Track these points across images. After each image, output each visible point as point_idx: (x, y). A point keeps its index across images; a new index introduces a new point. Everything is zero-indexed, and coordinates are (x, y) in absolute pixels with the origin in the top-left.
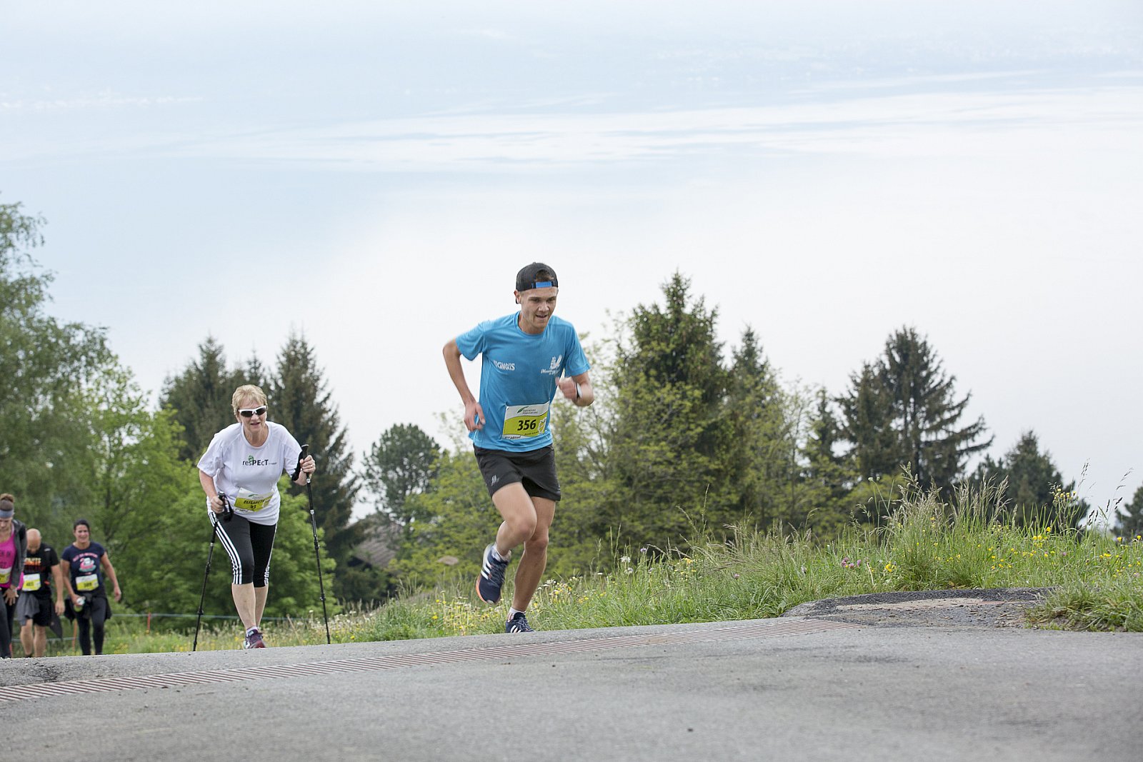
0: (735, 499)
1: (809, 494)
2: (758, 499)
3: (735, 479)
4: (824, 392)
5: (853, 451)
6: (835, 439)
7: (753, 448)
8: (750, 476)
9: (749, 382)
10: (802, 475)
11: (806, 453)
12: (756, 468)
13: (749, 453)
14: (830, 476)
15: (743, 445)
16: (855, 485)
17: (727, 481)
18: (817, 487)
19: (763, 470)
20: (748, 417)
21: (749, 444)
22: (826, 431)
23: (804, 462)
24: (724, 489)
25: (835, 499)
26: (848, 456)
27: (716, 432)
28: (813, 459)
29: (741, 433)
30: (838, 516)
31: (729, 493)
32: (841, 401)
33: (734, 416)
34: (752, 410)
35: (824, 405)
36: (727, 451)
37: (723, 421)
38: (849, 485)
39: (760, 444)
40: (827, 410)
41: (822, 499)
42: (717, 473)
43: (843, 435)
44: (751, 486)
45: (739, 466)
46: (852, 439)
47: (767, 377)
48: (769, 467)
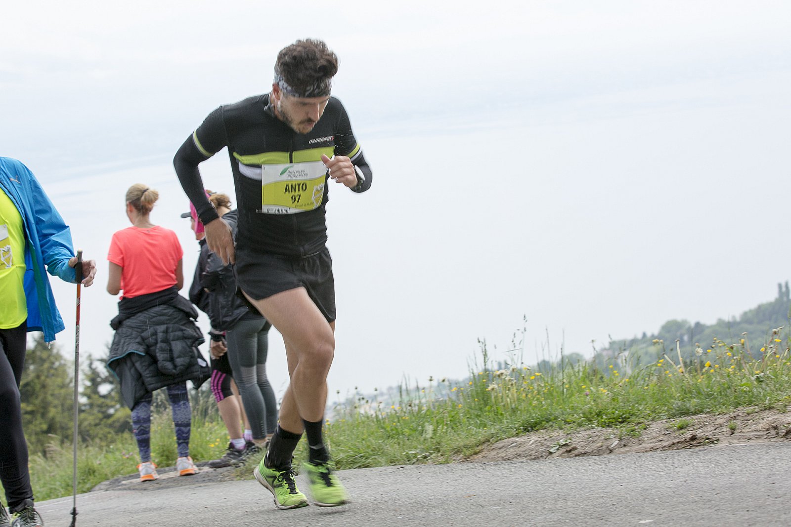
0: (45, 427)
1: (89, 419)
2: (58, 426)
3: (43, 415)
4: (90, 356)
5: (112, 390)
6: (99, 383)
7: (52, 395)
8: (52, 412)
9: (44, 355)
10: (83, 408)
11: (84, 394)
12: (55, 407)
13: (50, 398)
14: (100, 406)
15: (46, 393)
16: (116, 410)
17: (39, 416)
18: (93, 414)
19: (60, 408)
20: (47, 377)
21: (50, 392)
22: (95, 380)
23: (83, 400)
24: (38, 422)
25: (105, 420)
26: (109, 394)
27: (29, 388)
28: (89, 397)
29: (44, 386)
30: (107, 430)
31: (41, 424)
32: (102, 360)
33: (38, 377)
34: (48, 372)
35: (91, 364)
36: (37, 398)
37: (32, 381)
38: (111, 411)
39: (56, 392)
40: (94, 366)
41: (97, 421)
42: (32, 413)
43: (105, 380)
44: (53, 419)
45: (45, 406)
46: (111, 383)
47: (55, 351)
48: (63, 405)
